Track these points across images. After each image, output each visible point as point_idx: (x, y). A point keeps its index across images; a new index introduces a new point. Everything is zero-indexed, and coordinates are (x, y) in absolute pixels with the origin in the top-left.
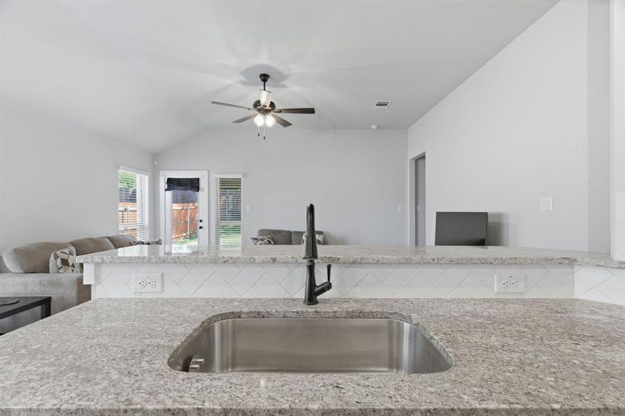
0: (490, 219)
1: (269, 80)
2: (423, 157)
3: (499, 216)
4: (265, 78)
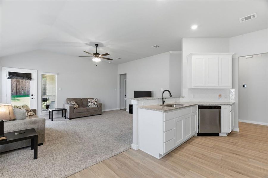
4: (97, 45)
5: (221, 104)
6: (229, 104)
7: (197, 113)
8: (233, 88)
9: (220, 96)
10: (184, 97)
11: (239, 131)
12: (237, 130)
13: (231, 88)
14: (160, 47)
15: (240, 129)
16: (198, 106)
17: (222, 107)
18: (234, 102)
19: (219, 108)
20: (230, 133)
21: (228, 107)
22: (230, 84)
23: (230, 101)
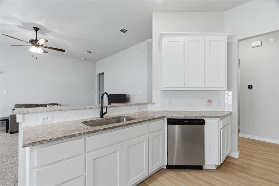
0: (127, 96)
1: (39, 30)
2: (103, 74)
3: (129, 95)
4: (36, 29)
5: (205, 117)
6: (219, 117)
7: (164, 130)
8: (229, 88)
9: (209, 101)
10: (154, 103)
11: (239, 157)
12: (236, 155)
13: (226, 89)
14: (129, 31)
15: (240, 154)
16: (167, 119)
17: (207, 121)
18: (231, 111)
19: (201, 122)
20: (222, 164)
21: (216, 121)
22: (223, 83)
23: (226, 110)
